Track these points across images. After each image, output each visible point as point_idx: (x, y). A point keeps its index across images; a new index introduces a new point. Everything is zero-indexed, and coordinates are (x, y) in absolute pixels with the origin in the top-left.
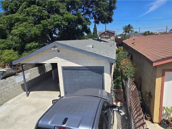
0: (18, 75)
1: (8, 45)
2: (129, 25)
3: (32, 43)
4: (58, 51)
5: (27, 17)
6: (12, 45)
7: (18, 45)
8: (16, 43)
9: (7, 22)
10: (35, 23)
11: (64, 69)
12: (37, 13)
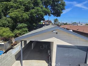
0: (14, 48)
1: (3, 24)
2: (57, 19)
3: (22, 24)
4: (57, 33)
5: (20, 6)
6: (6, 24)
7: (10, 24)
8: (9, 23)
9: (2, 7)
10: (25, 11)
11: (59, 46)
12: (27, 4)
